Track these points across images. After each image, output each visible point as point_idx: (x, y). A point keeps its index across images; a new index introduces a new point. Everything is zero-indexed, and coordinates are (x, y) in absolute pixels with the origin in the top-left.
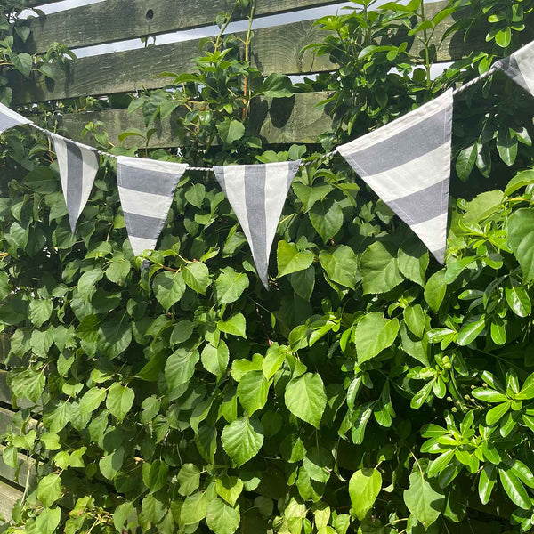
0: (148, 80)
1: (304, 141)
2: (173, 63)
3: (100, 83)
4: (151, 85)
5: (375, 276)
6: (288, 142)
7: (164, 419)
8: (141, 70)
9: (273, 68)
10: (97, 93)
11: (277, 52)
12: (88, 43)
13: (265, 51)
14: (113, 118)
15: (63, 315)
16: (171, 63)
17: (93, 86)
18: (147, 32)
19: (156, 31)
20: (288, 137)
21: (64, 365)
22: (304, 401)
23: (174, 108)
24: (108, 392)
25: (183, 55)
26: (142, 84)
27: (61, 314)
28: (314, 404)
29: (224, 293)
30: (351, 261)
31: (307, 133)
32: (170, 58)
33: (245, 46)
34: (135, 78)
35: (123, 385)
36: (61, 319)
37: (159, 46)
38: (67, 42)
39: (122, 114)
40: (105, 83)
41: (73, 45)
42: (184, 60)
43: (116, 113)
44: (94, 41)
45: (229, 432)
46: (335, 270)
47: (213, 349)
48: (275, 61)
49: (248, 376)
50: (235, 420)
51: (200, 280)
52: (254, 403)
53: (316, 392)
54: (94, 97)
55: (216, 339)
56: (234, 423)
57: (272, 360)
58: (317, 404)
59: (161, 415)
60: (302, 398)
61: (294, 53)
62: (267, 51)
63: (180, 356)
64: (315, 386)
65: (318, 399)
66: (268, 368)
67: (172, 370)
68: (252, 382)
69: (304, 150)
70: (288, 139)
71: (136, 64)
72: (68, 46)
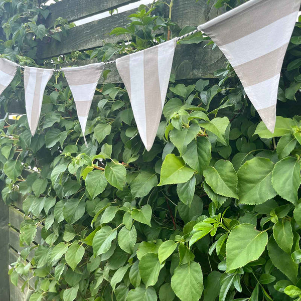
0: (110, 38)
1: (208, 76)
3: (84, 42)
5: (250, 189)
6: (196, 77)
9: (188, 23)
10: (82, 49)
11: (192, 10)
12: (79, 17)
13: (183, 10)
15: (50, 191)
17: (80, 44)
18: (111, 6)
19: (116, 4)
20: (196, 74)
22: (186, 286)
28: (193, 289)
29: (139, 189)
31: (210, 70)
33: (169, 8)
34: (103, 37)
36: (49, 193)
38: (69, 17)
40: (86, 42)
41: (72, 19)
44: (82, 15)
45: (132, 295)
46: (219, 183)
47: (127, 231)
48: (190, 18)
49: (148, 257)
50: (138, 286)
51: (119, 178)
52: (150, 279)
53: (196, 280)
54: (80, 51)
55: (130, 224)
56: (137, 289)
57: (167, 247)
58: (195, 290)
59: (100, 269)
60: (185, 282)
61: (203, 9)
62: (185, 10)
63: (104, 233)
64: (196, 274)
65: (196, 286)
66: (163, 253)
67: (98, 241)
68: (151, 261)
69: (207, 83)
70: (196, 75)
71: (103, 28)
72: (69, 20)
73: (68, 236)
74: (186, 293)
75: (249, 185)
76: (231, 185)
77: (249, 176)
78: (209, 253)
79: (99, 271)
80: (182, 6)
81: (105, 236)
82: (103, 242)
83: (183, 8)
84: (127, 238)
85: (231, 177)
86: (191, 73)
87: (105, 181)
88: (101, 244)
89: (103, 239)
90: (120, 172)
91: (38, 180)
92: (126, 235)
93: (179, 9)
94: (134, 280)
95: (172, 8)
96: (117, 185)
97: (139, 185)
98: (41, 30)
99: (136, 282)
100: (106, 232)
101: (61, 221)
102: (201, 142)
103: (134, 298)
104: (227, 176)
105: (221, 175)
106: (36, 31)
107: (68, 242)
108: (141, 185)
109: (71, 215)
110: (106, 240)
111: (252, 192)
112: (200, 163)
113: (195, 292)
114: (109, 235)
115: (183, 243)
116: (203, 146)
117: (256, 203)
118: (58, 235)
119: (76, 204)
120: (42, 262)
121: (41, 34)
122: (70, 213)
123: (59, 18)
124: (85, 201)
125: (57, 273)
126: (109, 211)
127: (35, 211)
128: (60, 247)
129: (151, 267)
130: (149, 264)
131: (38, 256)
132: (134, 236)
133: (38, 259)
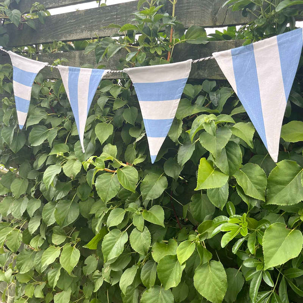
0: (100, 30)
2: (119, 18)
3: (67, 33)
4: (102, 34)
5: (280, 190)
6: (202, 78)
7: (100, 274)
8: (96, 24)
9: (193, 22)
10: (64, 39)
11: (197, 10)
12: (60, 4)
13: (187, 9)
14: (75, 57)
15: (34, 192)
16: (117, 18)
17: (62, 34)
20: (202, 74)
21: (34, 226)
22: (209, 284)
23: (118, 50)
24: (62, 250)
25: (126, 13)
26: (96, 33)
27: (33, 191)
28: (217, 287)
29: (149, 191)
30: (261, 178)
31: (217, 71)
32: (117, 15)
33: (172, 5)
34: (91, 29)
35: (72, 245)
36: (32, 195)
37: (110, 6)
38: (47, 4)
39: (81, 54)
40: (70, 33)
41: (51, 6)
42: (126, 16)
43: (77, 53)
44: (64, 3)
45: (147, 297)
46: (249, 186)
47: (139, 233)
48: (195, 17)
49: (165, 259)
50: (152, 287)
51: (131, 181)
52: (170, 280)
53: (219, 278)
54: (63, 41)
55: (141, 225)
56: (151, 290)
57: (185, 247)
58: (219, 288)
59: (98, 271)
60: (207, 281)
61: (210, 10)
62: (189, 9)
63: (114, 236)
64: (218, 273)
65: (220, 284)
66: (181, 254)
67: (107, 246)
68: (168, 263)
69: (214, 84)
70: (202, 76)
71: (92, 19)
72: (47, 7)
73: (57, 239)
74: (210, 291)
75: (279, 187)
76: (260, 188)
77: (279, 178)
78: (233, 252)
79: (97, 273)
80: (186, 4)
81: (115, 239)
82: (113, 246)
83: (187, 6)
84: (140, 240)
85: (261, 180)
86: (196, 73)
87: (118, 185)
88: (111, 248)
89: (113, 243)
90: (132, 174)
91: (16, 180)
92: (138, 237)
93: (182, 7)
94: (147, 281)
95: (175, 5)
96: (129, 188)
97: (149, 187)
98: (17, 16)
99: (148, 283)
100: (115, 235)
101: (52, 224)
102: (231, 147)
103: (149, 299)
104: (257, 179)
105: (250, 178)
106: (11, 17)
107: (58, 245)
108: (150, 187)
109: (63, 218)
110: (117, 243)
111: (282, 193)
112: (230, 167)
113: (219, 290)
114: (118, 238)
115: (199, 242)
116: (233, 150)
117: (288, 203)
118: (45, 238)
119: (69, 206)
120: (27, 267)
121: (16, 20)
122: (62, 216)
123: (36, 4)
124: (78, 203)
125: (51, 280)
126: (114, 213)
127: (15, 213)
128: (50, 252)
129: (170, 269)
130: (168, 266)
131: (21, 262)
132: (147, 237)
133: (21, 264)
